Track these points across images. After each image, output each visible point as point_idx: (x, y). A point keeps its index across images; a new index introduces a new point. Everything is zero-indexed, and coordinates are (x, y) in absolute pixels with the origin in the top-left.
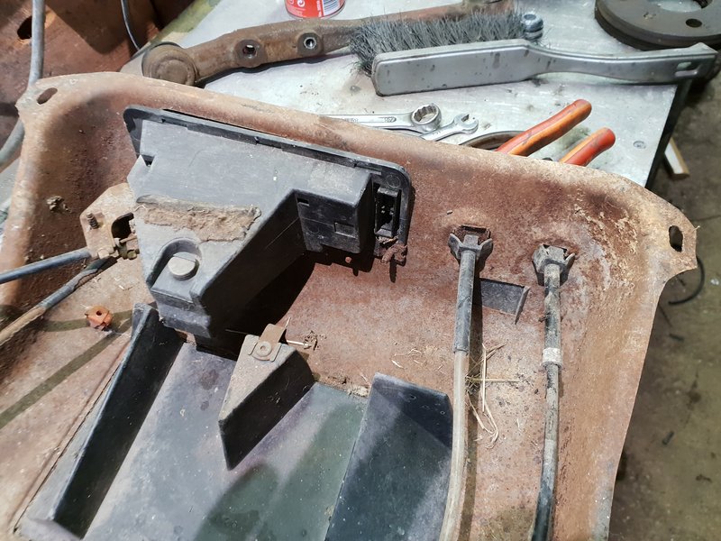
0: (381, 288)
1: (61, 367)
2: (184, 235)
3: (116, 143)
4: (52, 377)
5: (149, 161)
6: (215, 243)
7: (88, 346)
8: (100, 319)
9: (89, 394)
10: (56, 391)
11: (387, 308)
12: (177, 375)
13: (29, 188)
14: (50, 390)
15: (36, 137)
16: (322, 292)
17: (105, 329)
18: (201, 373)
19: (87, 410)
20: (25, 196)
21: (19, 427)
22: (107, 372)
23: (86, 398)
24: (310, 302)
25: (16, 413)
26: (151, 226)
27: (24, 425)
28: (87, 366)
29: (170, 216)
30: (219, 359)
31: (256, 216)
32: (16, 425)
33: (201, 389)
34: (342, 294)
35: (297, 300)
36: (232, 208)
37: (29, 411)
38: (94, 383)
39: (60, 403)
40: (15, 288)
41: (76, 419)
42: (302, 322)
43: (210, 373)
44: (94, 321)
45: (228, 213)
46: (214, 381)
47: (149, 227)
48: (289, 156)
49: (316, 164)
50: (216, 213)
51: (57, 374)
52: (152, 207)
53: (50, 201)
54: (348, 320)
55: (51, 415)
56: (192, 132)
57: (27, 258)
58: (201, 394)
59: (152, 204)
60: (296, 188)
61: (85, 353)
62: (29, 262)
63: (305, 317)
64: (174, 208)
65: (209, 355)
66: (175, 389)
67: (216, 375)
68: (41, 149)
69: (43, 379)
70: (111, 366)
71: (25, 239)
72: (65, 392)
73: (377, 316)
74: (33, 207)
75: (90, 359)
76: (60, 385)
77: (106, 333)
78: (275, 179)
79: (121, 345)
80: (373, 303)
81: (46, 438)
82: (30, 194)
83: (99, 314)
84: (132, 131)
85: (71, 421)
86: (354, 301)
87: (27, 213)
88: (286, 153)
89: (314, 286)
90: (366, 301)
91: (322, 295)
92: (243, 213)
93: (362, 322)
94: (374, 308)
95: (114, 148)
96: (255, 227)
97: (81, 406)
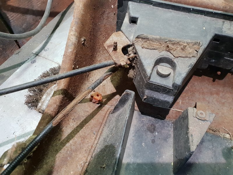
0: (226, 88)
1: (81, 121)
2: (165, 54)
4: (79, 125)
7: (91, 111)
8: (98, 98)
9: (96, 134)
10: (81, 133)
11: (229, 97)
12: (135, 126)
13: (76, 31)
14: (79, 132)
16: (195, 89)
18: (147, 125)
19: (96, 142)
20: (75, 35)
21: (68, 150)
22: (101, 124)
23: (95, 136)
24: (190, 94)
25: (66, 143)
26: (146, 50)
27: (70, 149)
28: (92, 121)
29: (156, 45)
30: (153, 119)
31: (200, 46)
32: (66, 149)
33: (149, 133)
34: (205, 90)
35: (183, 93)
36: (189, 41)
37: (71, 142)
38: (97, 129)
39: (84, 138)
40: (68, 80)
41: (92, 147)
42: (187, 103)
43: (151, 125)
44: (95, 99)
45: (187, 43)
46: (154, 129)
47: (144, 50)
48: (208, 18)
50: (181, 43)
51: (80, 124)
52: (145, 40)
53: (82, 39)
54: (209, 103)
55: (80, 144)
56: (155, 7)
57: (73, 66)
58: (150, 135)
60: (217, 33)
61: (91, 114)
62: (74, 69)
63: (187, 101)
65: (148, 117)
66: (136, 133)
67: (155, 127)
69: (75, 126)
70: (103, 121)
71: (73, 56)
72: (85, 133)
73: (223, 101)
74: (77, 41)
75: (93, 117)
76: (82, 130)
77: (98, 105)
78: (204, 28)
79: (106, 110)
80: (221, 95)
81: (80, 156)
82: (77, 34)
83: (98, 95)
85: (90, 147)
86: (212, 94)
87: (75, 44)
88: (206, 17)
89: (191, 86)
90: (217, 94)
91: (195, 90)
92: (195, 44)
93: (216, 103)
94: (222, 97)
97: (93, 140)
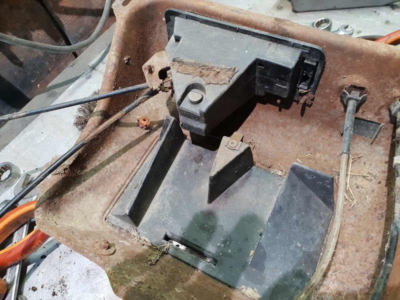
0: (294, 120)
1: (125, 145)
2: (197, 80)
3: (157, 30)
4: (122, 149)
5: (178, 39)
6: (213, 85)
7: (137, 137)
8: (145, 123)
9: (139, 160)
10: (124, 157)
11: (296, 131)
12: (182, 155)
13: (117, 51)
14: (121, 156)
15: (122, 24)
16: (259, 119)
17: (146, 129)
18: (194, 155)
19: (138, 167)
20: (115, 55)
21: (107, 172)
22: (147, 150)
23: (137, 162)
24: (252, 124)
25: (105, 165)
26: (180, 74)
27: (109, 171)
28: (137, 146)
29: (190, 69)
30: (203, 149)
31: (236, 72)
32: (105, 170)
33: (194, 163)
34: (270, 121)
35: (244, 123)
36: (224, 67)
37: (111, 164)
38: (141, 155)
39: (125, 162)
40: (108, 102)
41: (133, 171)
42: (247, 135)
43: (199, 156)
44: (142, 124)
45: (221, 69)
46: (201, 159)
47: (179, 74)
48: (255, 39)
49: (270, 44)
50: (215, 69)
51: (123, 148)
52: (180, 64)
53: (125, 59)
54: (273, 136)
55: (121, 168)
56: (202, 24)
57: (114, 87)
58: (194, 165)
59: (181, 62)
60: (258, 57)
61: (136, 140)
62: (114, 89)
63: (248, 132)
64: (193, 65)
65: (198, 147)
66: (181, 162)
67: (202, 157)
68: (124, 30)
69: (117, 150)
70: (149, 147)
71: (114, 77)
72: (127, 157)
73: (290, 135)
74: (118, 61)
75: (139, 143)
76: (125, 154)
77: (147, 131)
78: (247, 52)
79: (154, 137)
80: (288, 127)
81: (119, 178)
82: (117, 54)
83: (144, 120)
84: (168, 23)
85: (130, 172)
86: (277, 126)
87: (115, 64)
88: (253, 38)
89: (255, 116)
90: (284, 126)
91: (259, 121)
92: (229, 70)
93: (281, 137)
94: (288, 131)
95: (156, 33)
96: (235, 78)
97: (135, 165)
